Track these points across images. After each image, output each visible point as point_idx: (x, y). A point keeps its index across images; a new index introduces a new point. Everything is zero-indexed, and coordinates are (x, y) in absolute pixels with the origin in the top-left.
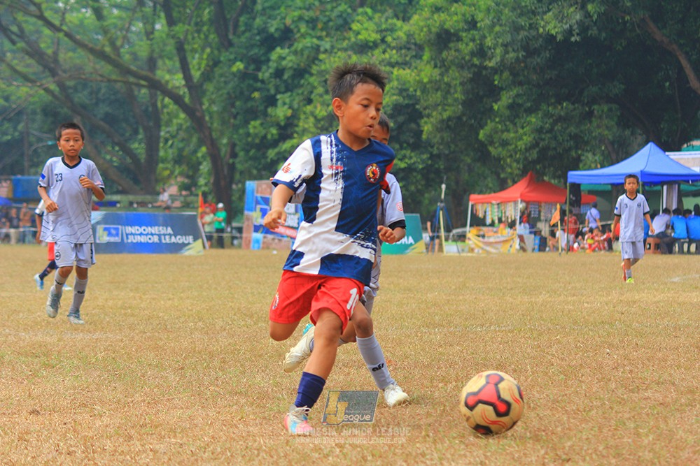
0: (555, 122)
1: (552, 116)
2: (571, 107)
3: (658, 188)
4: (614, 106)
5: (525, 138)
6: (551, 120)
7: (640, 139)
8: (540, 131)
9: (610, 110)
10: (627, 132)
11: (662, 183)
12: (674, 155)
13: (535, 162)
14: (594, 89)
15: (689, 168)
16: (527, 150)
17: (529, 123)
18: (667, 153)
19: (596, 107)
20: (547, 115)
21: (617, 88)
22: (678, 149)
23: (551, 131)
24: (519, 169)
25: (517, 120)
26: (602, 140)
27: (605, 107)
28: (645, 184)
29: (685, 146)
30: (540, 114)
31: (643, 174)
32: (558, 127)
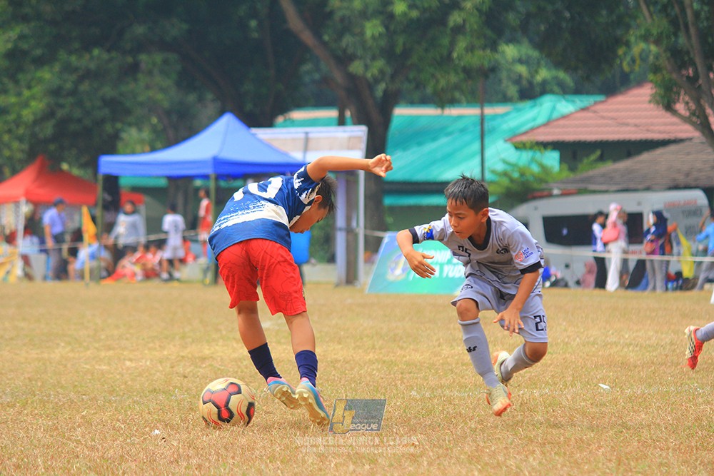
0: (81, 79)
1: (76, 69)
2: (105, 56)
4: (173, 57)
5: (33, 104)
6: (74, 77)
7: (211, 108)
8: (56, 92)
9: (165, 62)
10: (192, 98)
11: (245, 177)
12: (263, 133)
13: (47, 141)
14: (140, 30)
15: (285, 154)
16: (35, 122)
17: (40, 80)
18: (254, 130)
19: (143, 57)
20: (68, 68)
21: (175, 28)
22: (270, 124)
23: (73, 93)
24: (22, 151)
25: (20, 76)
26: (152, 107)
27: (158, 58)
28: (219, 177)
29: (280, 119)
30: (57, 67)
31: (217, 162)
32: (84, 87)
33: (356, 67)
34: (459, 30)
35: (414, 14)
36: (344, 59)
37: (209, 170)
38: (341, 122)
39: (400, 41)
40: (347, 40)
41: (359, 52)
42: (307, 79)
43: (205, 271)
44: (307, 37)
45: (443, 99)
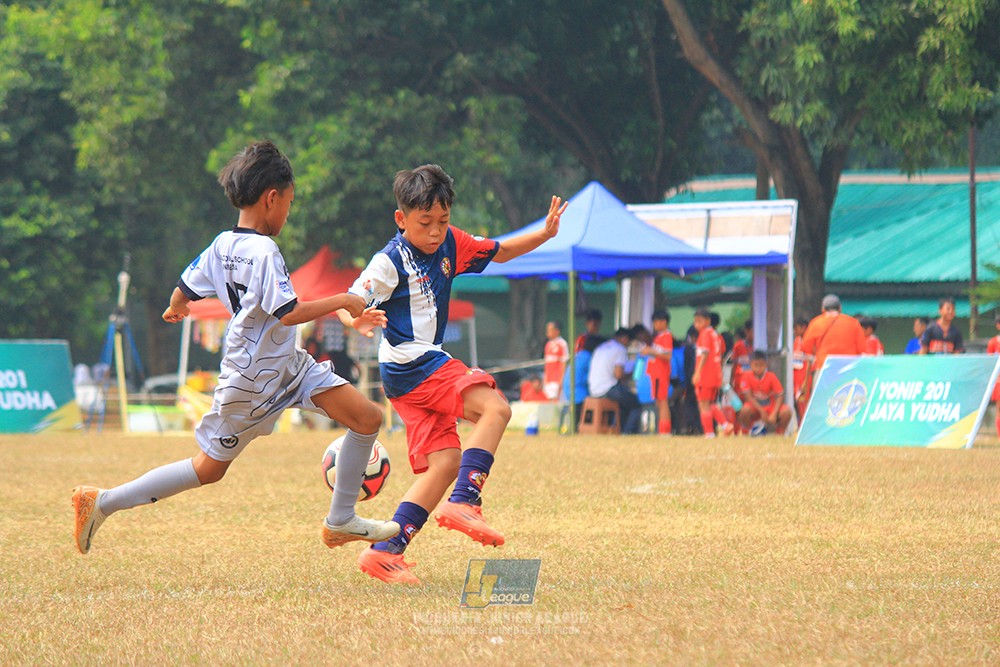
0: (380, 135)
1: (374, 120)
2: (416, 100)
3: (610, 285)
4: (512, 100)
5: (311, 168)
6: (371, 131)
7: (573, 176)
8: (346, 153)
9: (504, 109)
10: (545, 162)
11: (619, 275)
12: (645, 212)
13: (331, 225)
14: (463, 61)
15: (680, 242)
16: (317, 196)
17: (322, 136)
18: (631, 207)
19: (472, 103)
20: (362, 118)
21: (518, 59)
22: (658, 198)
23: (370, 154)
24: (297, 239)
25: (294, 130)
26: (488, 178)
27: (493, 104)
28: (580, 276)
29: (672, 193)
30: (347, 117)
31: (578, 253)
32: (387, 145)
33: (782, 113)
34: (935, 56)
35: (869, 34)
36: (763, 102)
37: (566, 266)
38: (762, 194)
39: (847, 74)
40: (768, 73)
41: (786, 91)
42: (713, 133)
43: (563, 413)
44: (711, 71)
45: (910, 161)
